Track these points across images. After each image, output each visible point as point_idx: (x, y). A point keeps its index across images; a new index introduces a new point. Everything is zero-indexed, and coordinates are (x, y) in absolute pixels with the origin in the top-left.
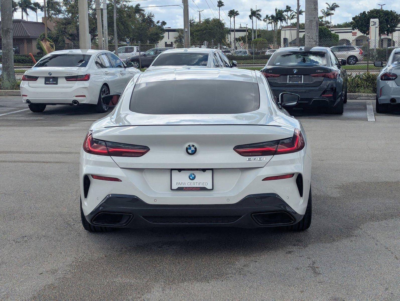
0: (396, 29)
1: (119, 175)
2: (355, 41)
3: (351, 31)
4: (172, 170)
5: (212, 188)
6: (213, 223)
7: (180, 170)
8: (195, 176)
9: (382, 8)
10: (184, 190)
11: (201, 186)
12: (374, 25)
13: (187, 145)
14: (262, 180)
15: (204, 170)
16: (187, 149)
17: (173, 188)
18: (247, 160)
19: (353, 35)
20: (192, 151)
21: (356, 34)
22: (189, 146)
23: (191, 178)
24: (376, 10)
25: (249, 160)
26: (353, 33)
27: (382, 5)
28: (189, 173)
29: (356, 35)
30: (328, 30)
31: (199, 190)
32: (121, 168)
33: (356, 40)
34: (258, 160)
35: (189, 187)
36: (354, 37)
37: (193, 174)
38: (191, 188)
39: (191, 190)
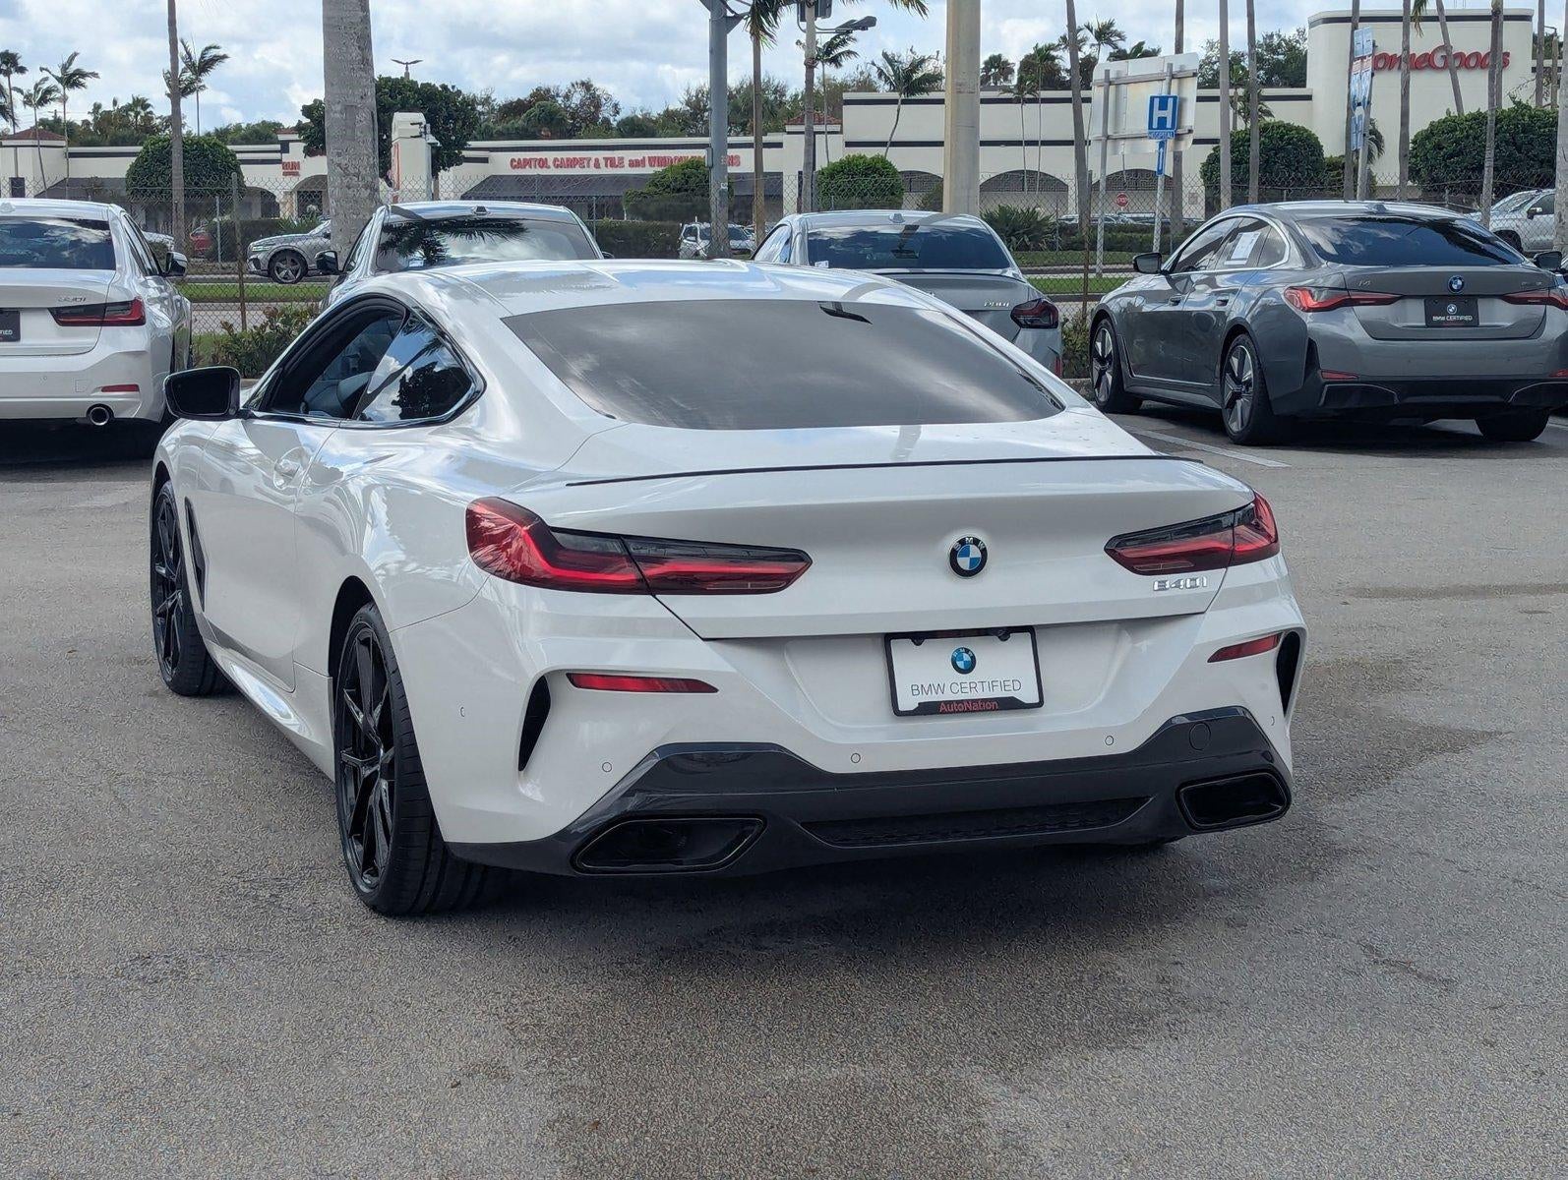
0: (465, 153)
1: (699, 667)
2: (295, 196)
3: (277, 156)
4: (889, 638)
5: (1038, 701)
6: (1051, 830)
7: (918, 637)
8: (973, 658)
9: (407, 74)
10: (943, 713)
11: (999, 693)
12: (421, 136)
13: (952, 541)
14: (1210, 661)
15: (1004, 633)
16: (954, 554)
17: (902, 707)
18: (1156, 588)
19: (285, 174)
20: (973, 561)
21: (299, 168)
22: (962, 542)
23: (960, 664)
24: (389, 79)
25: (1162, 587)
26: (286, 166)
27: (407, 64)
28: (949, 648)
29: (296, 174)
30: (227, 150)
31: (995, 709)
32: (704, 640)
33: (299, 192)
34: (1188, 586)
35: (958, 702)
36: (292, 183)
37: (967, 651)
38: (966, 704)
39: (968, 711)
